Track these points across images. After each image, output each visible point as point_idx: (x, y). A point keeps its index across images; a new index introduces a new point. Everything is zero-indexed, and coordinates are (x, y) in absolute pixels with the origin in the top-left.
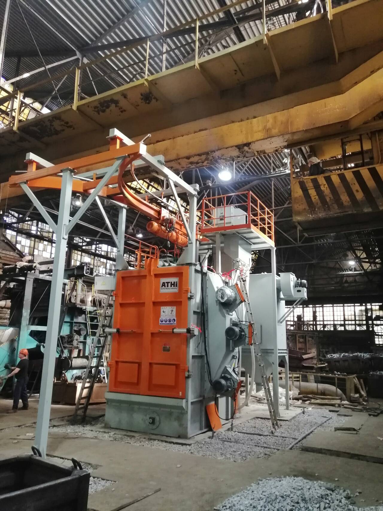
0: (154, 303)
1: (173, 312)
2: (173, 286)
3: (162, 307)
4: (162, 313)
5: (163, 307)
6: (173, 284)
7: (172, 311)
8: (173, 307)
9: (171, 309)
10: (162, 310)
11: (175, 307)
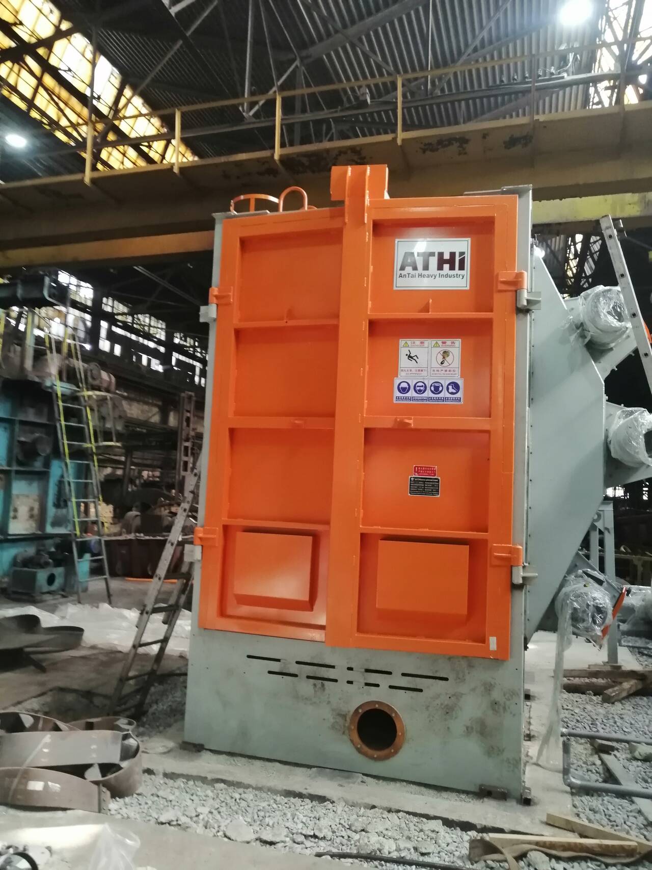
0: (374, 325)
1: (449, 359)
2: (446, 266)
3: (402, 342)
4: (404, 362)
5: (409, 341)
6: (446, 262)
7: (446, 354)
8: (449, 342)
9: (442, 349)
10: (403, 352)
11: (458, 342)
